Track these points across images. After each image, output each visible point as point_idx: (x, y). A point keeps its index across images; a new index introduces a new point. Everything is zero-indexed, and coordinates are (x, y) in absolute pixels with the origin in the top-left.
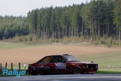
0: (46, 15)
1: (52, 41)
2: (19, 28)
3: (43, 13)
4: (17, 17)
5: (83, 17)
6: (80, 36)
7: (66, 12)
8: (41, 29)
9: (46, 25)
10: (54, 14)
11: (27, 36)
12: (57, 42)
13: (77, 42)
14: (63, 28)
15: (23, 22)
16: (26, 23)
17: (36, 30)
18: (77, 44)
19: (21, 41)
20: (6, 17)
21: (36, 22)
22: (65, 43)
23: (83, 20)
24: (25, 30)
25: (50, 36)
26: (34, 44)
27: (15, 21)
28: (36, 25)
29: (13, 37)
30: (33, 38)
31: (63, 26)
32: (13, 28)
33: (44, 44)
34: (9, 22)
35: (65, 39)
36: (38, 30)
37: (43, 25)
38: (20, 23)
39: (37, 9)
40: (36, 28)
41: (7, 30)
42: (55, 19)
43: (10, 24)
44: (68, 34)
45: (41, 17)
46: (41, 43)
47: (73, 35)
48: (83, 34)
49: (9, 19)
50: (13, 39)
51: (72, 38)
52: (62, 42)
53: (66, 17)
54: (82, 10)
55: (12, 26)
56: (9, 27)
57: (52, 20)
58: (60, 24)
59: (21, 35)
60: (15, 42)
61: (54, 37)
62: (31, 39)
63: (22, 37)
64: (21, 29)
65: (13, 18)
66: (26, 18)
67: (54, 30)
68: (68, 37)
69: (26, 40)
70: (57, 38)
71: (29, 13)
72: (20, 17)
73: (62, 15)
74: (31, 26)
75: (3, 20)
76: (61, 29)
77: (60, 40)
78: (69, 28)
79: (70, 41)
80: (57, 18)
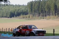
0: (37, 4)
1: (40, 18)
2: (23, 11)
3: (36, 3)
4: (22, 5)
5: (57, 5)
6: (56, 15)
7: (48, 3)
8: (35, 11)
9: (37, 9)
10: (42, 4)
11: (27, 15)
12: (43, 18)
13: (54, 19)
14: (46, 11)
15: (25, 8)
16: (27, 8)
17: (32, 12)
18: (54, 20)
19: (23, 18)
20: (16, 5)
21: (32, 8)
22: (48, 19)
23: (57, 7)
24: (26, 12)
25: (39, 15)
26: (31, 19)
27: (21, 7)
28: (32, 9)
29: (20, 16)
30: (30, 16)
31: (47, 10)
32: (20, 11)
33: (36, 19)
34: (17, 8)
35: (48, 17)
36: (33, 12)
37: (36, 9)
38: (23, 9)
39: (32, 1)
40: (32, 11)
41: (17, 12)
42: (42, 6)
43: (18, 9)
44: (49, 14)
45: (35, 5)
46: (34, 19)
47: (52, 15)
48: (58, 14)
49: (17, 6)
50: (19, 17)
51: (51, 16)
52: (46, 18)
53: (48, 5)
54: (57, 2)
55: (19, 10)
56: (17, 10)
57: (40, 7)
58: (45, 9)
59: (24, 15)
60: (20, 19)
61: (42, 16)
62: (29, 17)
63: (24, 16)
64: (24, 12)
65: (19, 6)
66: (26, 6)
67: (42, 12)
68: (49, 16)
69: (26, 17)
71: (28, 3)
72: (23, 5)
73: (46, 4)
74: (29, 10)
75: (14, 7)
76: (45, 12)
77: (45, 17)
78: (50, 11)
79: (50, 18)
80: (43, 5)
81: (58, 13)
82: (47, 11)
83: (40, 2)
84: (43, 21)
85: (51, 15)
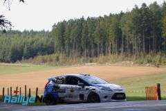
0: (76, 28)
1: (84, 61)
2: (42, 45)
3: (72, 25)
4: (39, 32)
5: (123, 29)
7: (101, 24)
9: (77, 41)
10: (86, 26)
11: (52, 55)
12: (91, 62)
13: (116, 62)
14: (98, 44)
15: (47, 37)
16: (51, 39)
17: (64, 48)
18: (116, 64)
19: (44, 61)
21: (63, 37)
22: (101, 63)
23: (123, 34)
24: (49, 47)
26: (61, 65)
27: (37, 37)
28: (63, 41)
29: (35, 57)
31: (98, 41)
33: (74, 64)
34: (29, 38)
35: (101, 57)
36: (66, 47)
37: (73, 41)
38: (43, 39)
39: (64, 21)
40: (63, 45)
41: (28, 48)
42: (87, 32)
43: (30, 40)
44: (104, 52)
45: (70, 30)
47: (111, 52)
48: (124, 51)
51: (110, 56)
52: (96, 61)
53: (102, 30)
55: (33, 43)
56: (29, 44)
57: (83, 35)
58: (93, 39)
61: (87, 56)
62: (58, 59)
63: (46, 56)
64: (44, 47)
67: (87, 47)
68: (105, 54)
69: (51, 60)
70: (91, 57)
71: (55, 26)
73: (95, 27)
74: (56, 43)
76: (96, 45)
77: (95, 59)
78: (106, 44)
79: (107, 61)
80: (89, 31)
81: (124, 48)
82: (100, 44)
83: (82, 24)
84: (91, 67)
85: (108, 52)
